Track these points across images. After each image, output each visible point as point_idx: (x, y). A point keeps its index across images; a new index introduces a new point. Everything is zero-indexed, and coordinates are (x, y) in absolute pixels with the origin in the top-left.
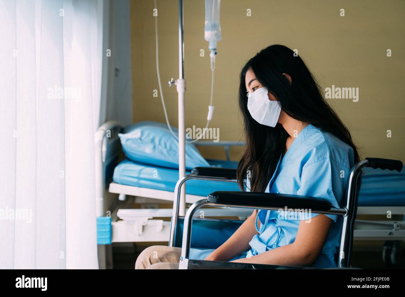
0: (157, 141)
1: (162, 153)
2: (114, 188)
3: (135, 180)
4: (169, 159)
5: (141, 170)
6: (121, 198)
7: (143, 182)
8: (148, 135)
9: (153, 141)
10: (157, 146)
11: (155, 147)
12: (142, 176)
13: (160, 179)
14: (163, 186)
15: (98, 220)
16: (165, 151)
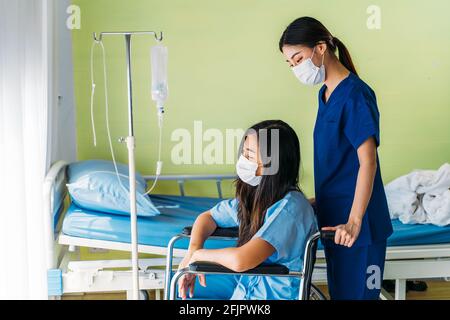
0: (105, 189)
1: (111, 201)
2: (63, 239)
3: (86, 232)
4: (119, 208)
5: (91, 222)
6: (71, 249)
7: (93, 233)
8: (96, 184)
9: (101, 189)
10: (106, 195)
11: (103, 195)
12: (92, 228)
13: (111, 230)
14: (115, 237)
15: (48, 273)
16: (114, 199)
